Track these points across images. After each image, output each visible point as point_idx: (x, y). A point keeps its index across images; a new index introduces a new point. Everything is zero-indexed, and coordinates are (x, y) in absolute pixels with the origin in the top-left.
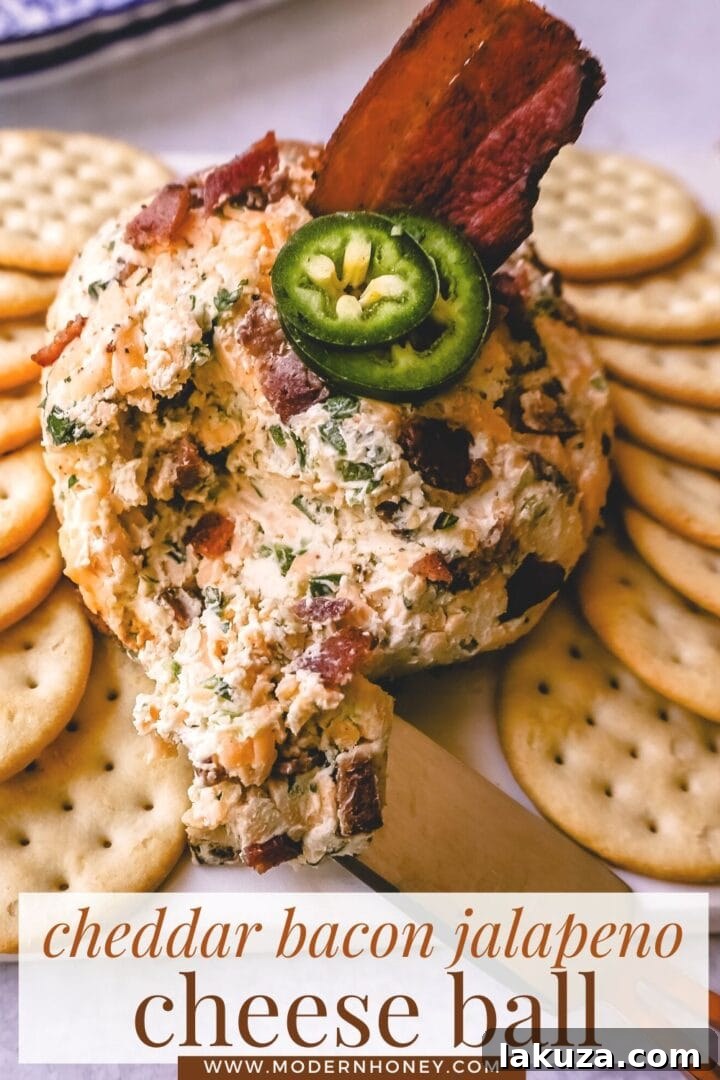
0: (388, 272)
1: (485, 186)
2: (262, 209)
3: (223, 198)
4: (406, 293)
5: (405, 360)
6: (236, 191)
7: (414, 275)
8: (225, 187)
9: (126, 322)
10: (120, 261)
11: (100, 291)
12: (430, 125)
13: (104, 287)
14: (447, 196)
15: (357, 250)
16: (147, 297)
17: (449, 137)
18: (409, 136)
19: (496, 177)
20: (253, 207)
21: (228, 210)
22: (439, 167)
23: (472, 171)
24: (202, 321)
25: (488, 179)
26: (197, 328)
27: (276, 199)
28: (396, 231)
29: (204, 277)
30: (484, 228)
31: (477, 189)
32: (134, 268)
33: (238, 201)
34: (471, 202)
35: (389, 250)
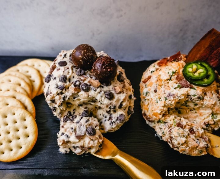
0: (200, 69)
1: (213, 59)
2: (178, 62)
3: (172, 60)
4: (204, 71)
5: (206, 80)
6: (174, 59)
7: (204, 69)
8: (173, 59)
9: (158, 76)
10: (156, 68)
11: (153, 72)
12: (205, 50)
13: (154, 71)
14: (207, 60)
15: (195, 66)
16: (161, 73)
17: (208, 52)
18: (201, 52)
19: (215, 57)
20: (177, 61)
21: (173, 62)
22: (206, 56)
23: (211, 57)
24: (170, 76)
25: (214, 58)
26: (169, 77)
27: (180, 61)
28: (199, 63)
29: (170, 70)
30: (213, 65)
31: (212, 59)
32: (158, 69)
33: (174, 60)
34: (211, 61)
35: (199, 66)
